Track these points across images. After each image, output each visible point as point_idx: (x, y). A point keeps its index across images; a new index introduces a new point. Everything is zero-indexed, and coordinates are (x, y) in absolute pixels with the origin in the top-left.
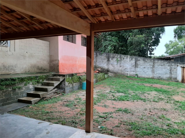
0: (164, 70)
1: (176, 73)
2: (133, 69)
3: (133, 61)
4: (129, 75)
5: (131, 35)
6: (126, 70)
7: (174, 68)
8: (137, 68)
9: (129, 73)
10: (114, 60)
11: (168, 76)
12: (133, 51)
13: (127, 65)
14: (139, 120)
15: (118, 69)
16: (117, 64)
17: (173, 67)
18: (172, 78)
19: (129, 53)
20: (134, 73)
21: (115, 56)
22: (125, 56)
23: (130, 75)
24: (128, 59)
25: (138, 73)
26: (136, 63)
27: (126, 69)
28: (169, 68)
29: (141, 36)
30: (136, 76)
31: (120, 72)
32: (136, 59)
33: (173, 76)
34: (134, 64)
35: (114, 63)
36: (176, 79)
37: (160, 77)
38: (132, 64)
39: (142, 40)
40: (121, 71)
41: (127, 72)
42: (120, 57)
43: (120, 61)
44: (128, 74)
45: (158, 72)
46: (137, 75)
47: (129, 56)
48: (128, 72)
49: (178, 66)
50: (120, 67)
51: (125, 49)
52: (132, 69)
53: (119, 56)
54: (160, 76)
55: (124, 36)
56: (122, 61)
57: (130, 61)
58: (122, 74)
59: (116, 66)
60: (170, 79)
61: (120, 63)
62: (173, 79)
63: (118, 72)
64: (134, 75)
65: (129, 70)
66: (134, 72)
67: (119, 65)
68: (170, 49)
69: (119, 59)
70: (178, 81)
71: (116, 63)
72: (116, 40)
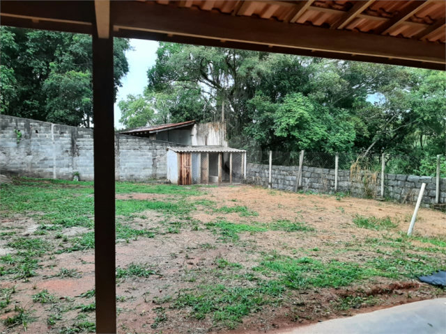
0: (141, 160)
1: (165, 164)
2: (67, 160)
3: (66, 139)
4: (55, 177)
5: (53, 67)
6: (46, 162)
7: (161, 155)
8: (76, 158)
9: (54, 170)
10: (7, 135)
11: (149, 172)
12: (62, 112)
13: (49, 150)
14: (187, 285)
15: (20, 161)
16: (18, 147)
17: (158, 152)
18: (158, 177)
19: (50, 115)
20: (71, 170)
21: (11, 121)
22: (40, 125)
23: (58, 176)
24: (52, 131)
25: (80, 170)
26: (73, 143)
27: (45, 159)
28: (150, 154)
29: (80, 73)
30: (76, 178)
31: (28, 169)
32: (72, 133)
33: (159, 172)
34: (70, 146)
35: (9, 143)
36: (165, 178)
37: (132, 176)
38: (62, 147)
39: (85, 85)
40: (32, 167)
41: (50, 170)
42: (28, 127)
43: (26, 137)
44: (51, 174)
45: (127, 165)
46: (78, 175)
47: (53, 125)
48: (52, 167)
49: (167, 150)
50: (29, 154)
51: (36, 103)
52: (63, 159)
53: (23, 124)
54: (133, 173)
55: (32, 68)
56: (32, 138)
57: (57, 138)
58: (34, 175)
59: (13, 153)
60: (154, 178)
61: (28, 144)
62: (160, 178)
63: (21, 171)
64: (71, 176)
65: (55, 163)
66: (68, 166)
67: (23, 150)
68: (130, 113)
69: (22, 132)
70: (169, 183)
71: (15, 144)
72: (9, 76)
